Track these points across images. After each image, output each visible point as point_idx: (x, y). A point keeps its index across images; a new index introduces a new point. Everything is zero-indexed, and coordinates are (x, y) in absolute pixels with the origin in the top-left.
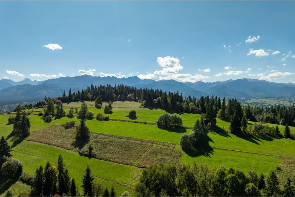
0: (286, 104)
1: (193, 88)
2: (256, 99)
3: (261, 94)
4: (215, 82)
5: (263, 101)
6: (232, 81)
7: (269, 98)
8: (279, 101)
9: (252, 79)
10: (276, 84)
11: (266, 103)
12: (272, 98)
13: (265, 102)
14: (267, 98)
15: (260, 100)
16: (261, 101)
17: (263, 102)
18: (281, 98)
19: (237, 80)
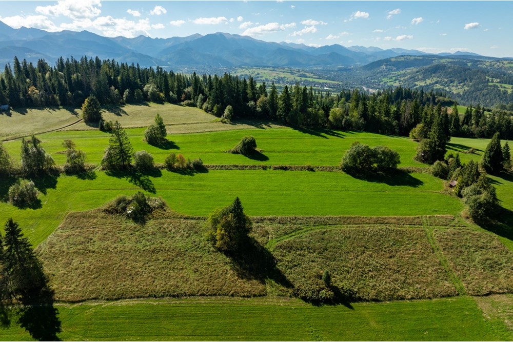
0: (287, 76)
1: (132, 49)
2: (244, 70)
3: (247, 61)
4: (171, 37)
5: (256, 73)
6: (200, 37)
7: (261, 68)
8: (278, 72)
9: (231, 34)
10: (265, 43)
11: (261, 77)
12: (265, 67)
13: (258, 74)
14: (258, 67)
15: (251, 70)
16: (253, 73)
17: (256, 75)
18: (278, 68)
19: (208, 35)
